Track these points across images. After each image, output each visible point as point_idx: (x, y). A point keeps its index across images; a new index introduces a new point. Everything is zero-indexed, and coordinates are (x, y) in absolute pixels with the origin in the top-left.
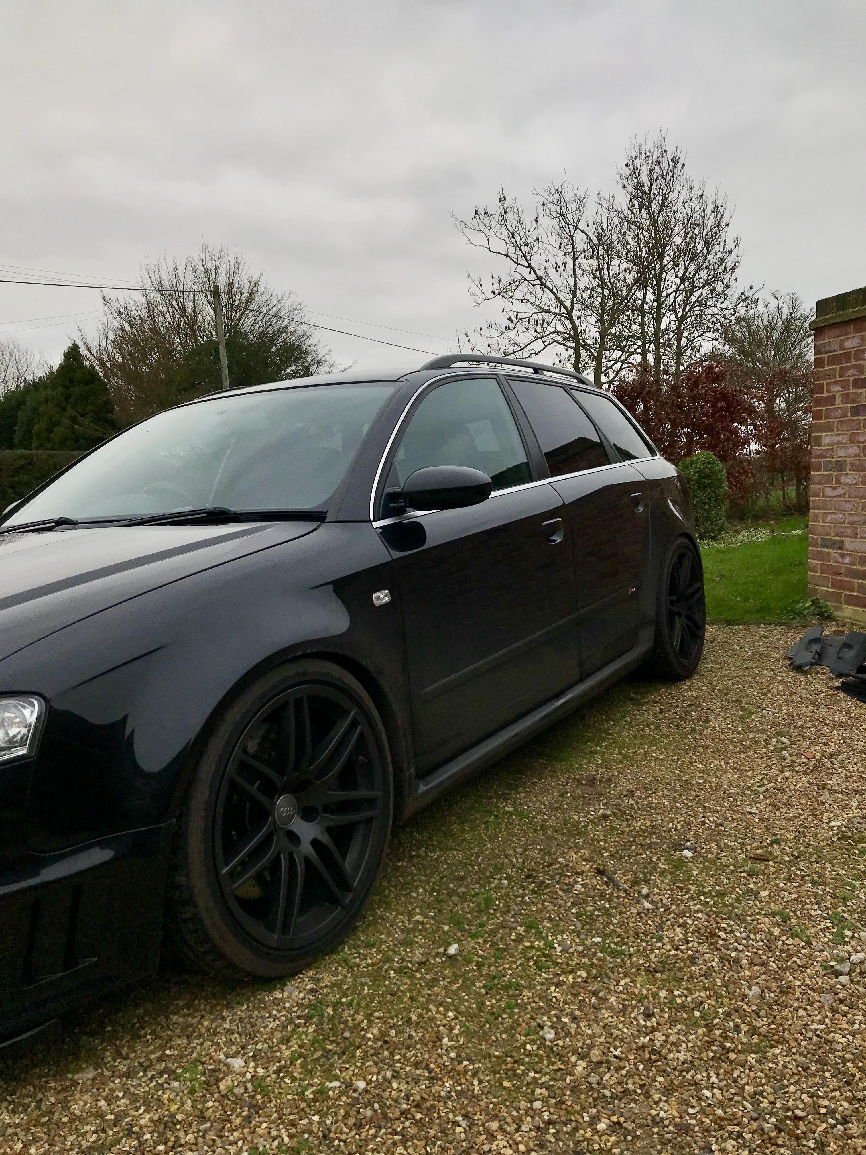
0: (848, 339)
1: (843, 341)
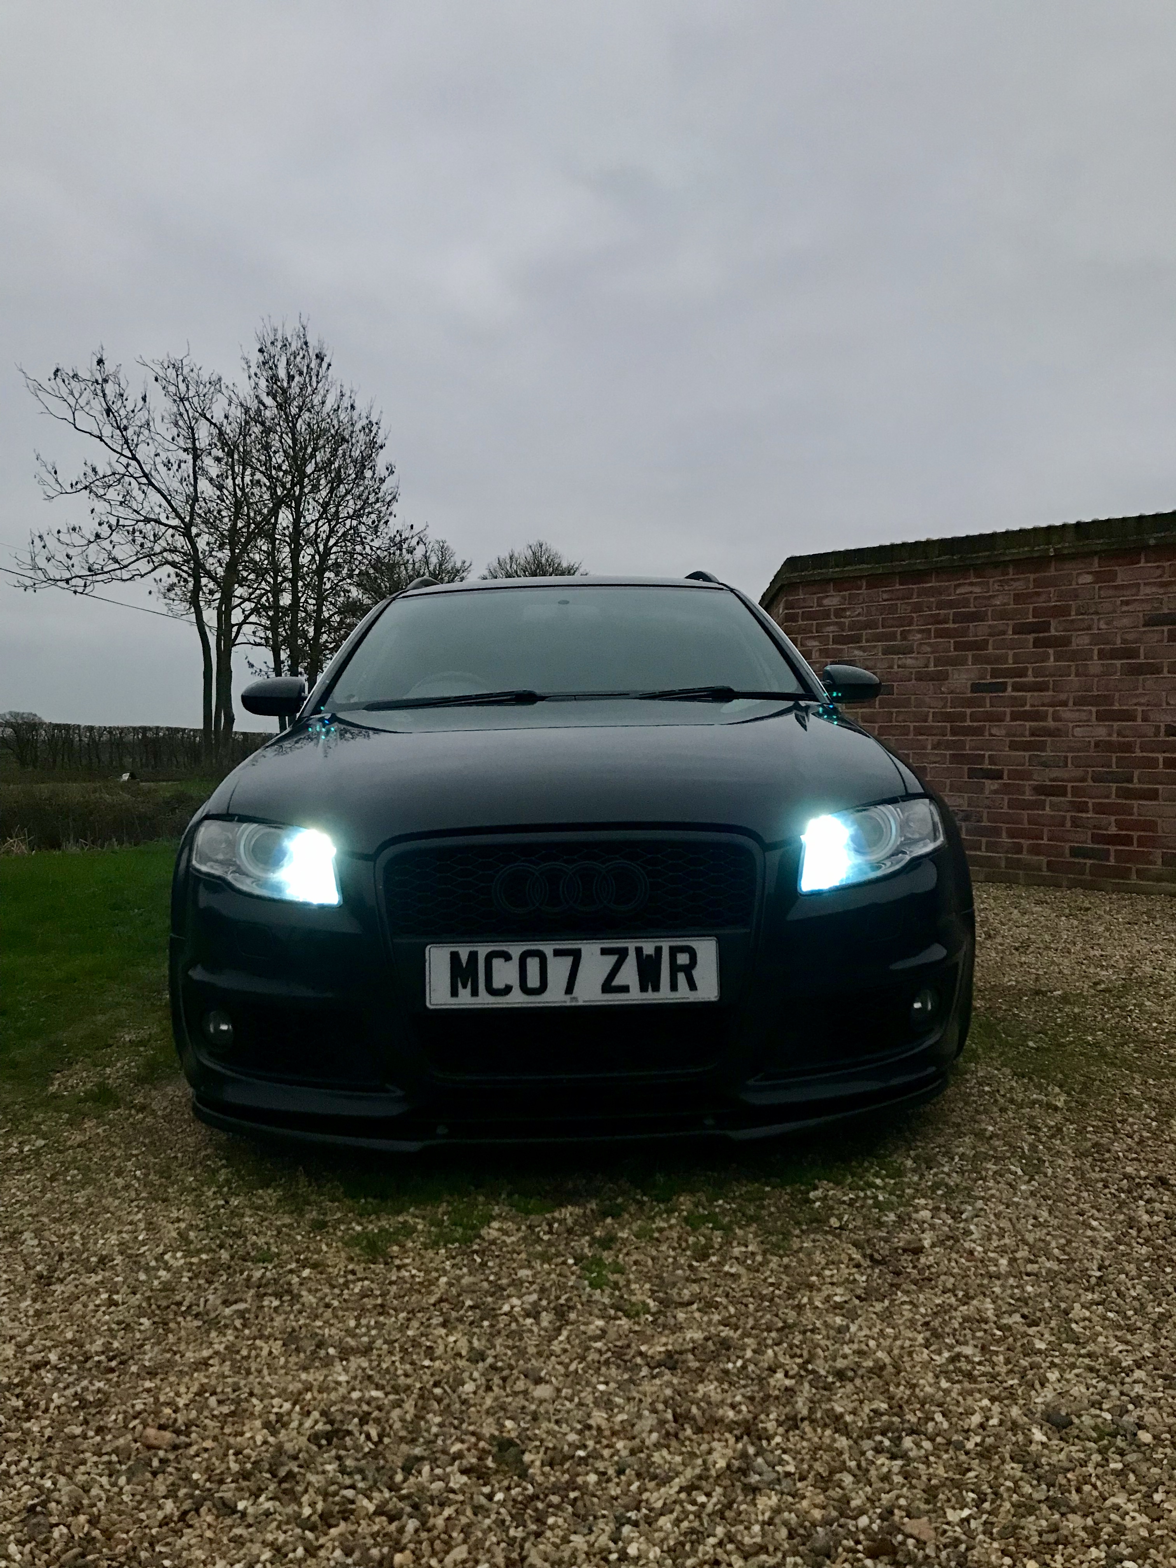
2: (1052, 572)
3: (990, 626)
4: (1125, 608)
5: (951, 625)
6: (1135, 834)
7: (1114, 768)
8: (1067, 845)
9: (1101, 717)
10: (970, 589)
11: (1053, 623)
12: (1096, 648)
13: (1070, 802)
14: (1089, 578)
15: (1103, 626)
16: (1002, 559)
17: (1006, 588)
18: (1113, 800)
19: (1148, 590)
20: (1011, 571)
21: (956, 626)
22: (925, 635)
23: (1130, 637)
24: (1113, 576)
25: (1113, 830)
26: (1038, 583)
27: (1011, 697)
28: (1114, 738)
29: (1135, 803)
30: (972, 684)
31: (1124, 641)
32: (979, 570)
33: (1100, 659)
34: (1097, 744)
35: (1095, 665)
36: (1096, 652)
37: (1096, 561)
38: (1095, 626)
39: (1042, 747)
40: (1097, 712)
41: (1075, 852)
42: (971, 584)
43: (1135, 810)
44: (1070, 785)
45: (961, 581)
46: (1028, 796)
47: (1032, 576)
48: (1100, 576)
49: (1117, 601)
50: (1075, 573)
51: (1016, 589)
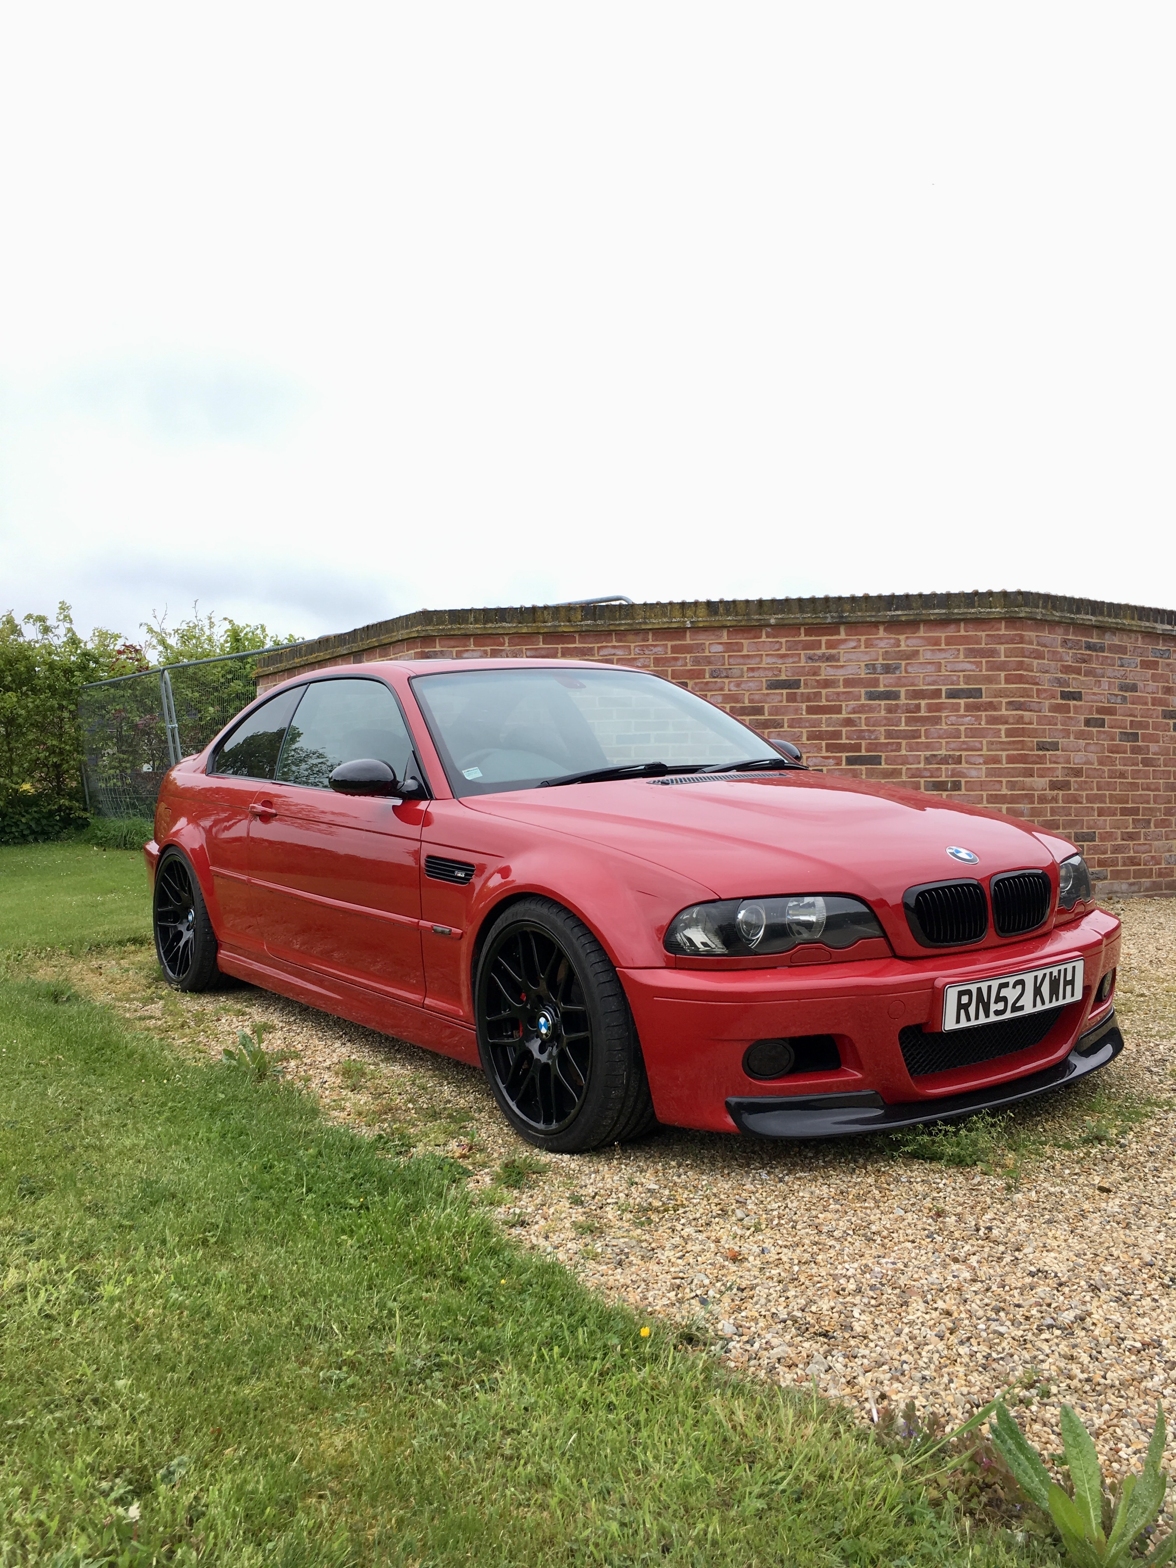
2: (688, 641)
4: (751, 674)
10: (613, 651)
14: (720, 648)
15: (732, 688)
16: (643, 627)
19: (770, 660)
20: (650, 637)
23: (755, 697)
24: (741, 647)
26: (675, 649)
31: (751, 701)
32: (621, 635)
37: (725, 633)
38: (726, 688)
42: (614, 647)
45: (604, 644)
47: (670, 644)
48: (729, 647)
49: (745, 668)
50: (707, 643)
51: (655, 653)
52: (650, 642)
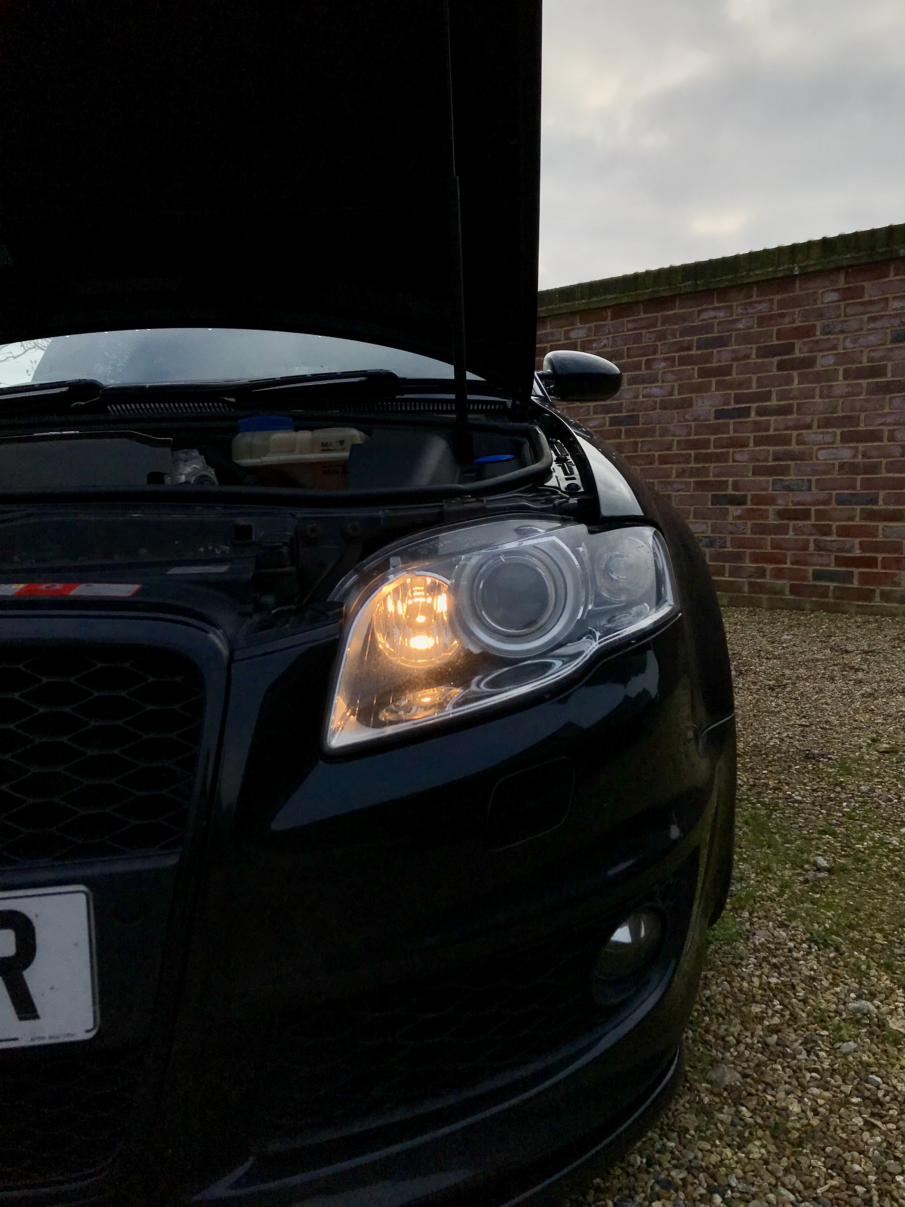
0: (573, 329)
1: (567, 332)
2: (798, 291)
3: (734, 351)
4: (872, 325)
5: (694, 352)
6: (880, 556)
7: (859, 490)
8: (811, 569)
9: (847, 438)
10: (712, 314)
11: (798, 344)
12: (841, 369)
13: (814, 525)
14: (834, 296)
15: (848, 344)
16: (746, 281)
17: (750, 311)
18: (857, 522)
19: (897, 304)
20: (755, 293)
21: (699, 352)
22: (669, 363)
23: (876, 355)
24: (861, 292)
25: (857, 553)
26: (782, 304)
27: (755, 423)
28: (860, 459)
29: (881, 525)
30: (717, 411)
31: (870, 359)
32: (722, 293)
33: (845, 378)
34: (842, 466)
35: (840, 385)
36: (841, 373)
37: (842, 276)
38: (841, 346)
39: (785, 470)
40: (842, 433)
41: (818, 576)
42: (715, 309)
43: (880, 531)
44: (813, 508)
45: (705, 306)
46: (772, 520)
47: (776, 298)
48: (847, 294)
49: (865, 317)
50: (821, 291)
51: (759, 311)
52: (754, 299)
